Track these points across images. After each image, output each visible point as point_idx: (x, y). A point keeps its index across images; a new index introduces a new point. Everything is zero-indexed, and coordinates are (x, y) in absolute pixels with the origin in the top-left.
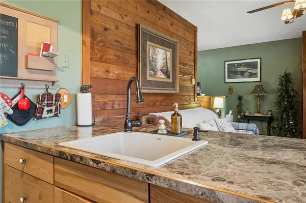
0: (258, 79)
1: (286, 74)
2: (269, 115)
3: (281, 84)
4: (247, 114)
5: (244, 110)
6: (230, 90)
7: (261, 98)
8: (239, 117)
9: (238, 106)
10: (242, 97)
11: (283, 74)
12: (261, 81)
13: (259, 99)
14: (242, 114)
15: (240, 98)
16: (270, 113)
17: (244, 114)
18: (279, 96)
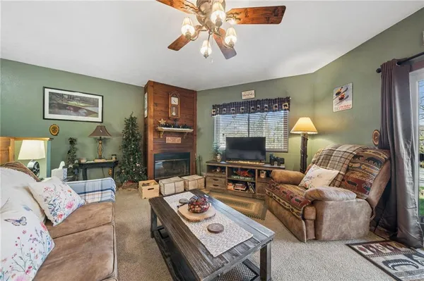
0: (99, 119)
1: (131, 118)
2: (114, 159)
3: (127, 128)
4: (83, 161)
5: (78, 157)
6: (55, 130)
7: (103, 141)
8: (71, 166)
9: (69, 152)
10: (75, 140)
11: (128, 117)
12: (102, 122)
13: (100, 142)
14: (76, 161)
15: (72, 141)
16: (114, 157)
17: (79, 161)
18: (126, 139)
